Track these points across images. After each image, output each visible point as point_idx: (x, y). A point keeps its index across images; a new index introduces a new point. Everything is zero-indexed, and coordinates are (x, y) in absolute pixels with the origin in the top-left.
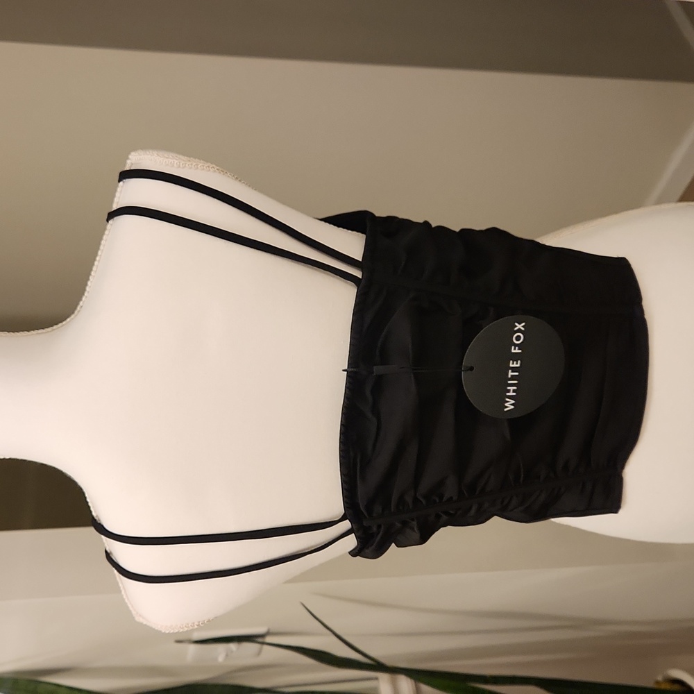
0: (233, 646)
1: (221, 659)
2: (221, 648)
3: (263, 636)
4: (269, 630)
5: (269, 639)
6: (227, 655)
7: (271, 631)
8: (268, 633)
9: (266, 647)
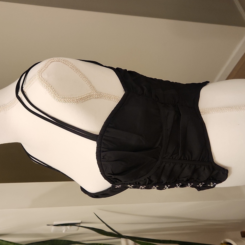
0: (68, 227)
1: (64, 232)
2: (64, 227)
3: (79, 223)
4: (82, 221)
5: (81, 225)
6: (66, 230)
7: (82, 222)
8: (81, 223)
9: (80, 228)
